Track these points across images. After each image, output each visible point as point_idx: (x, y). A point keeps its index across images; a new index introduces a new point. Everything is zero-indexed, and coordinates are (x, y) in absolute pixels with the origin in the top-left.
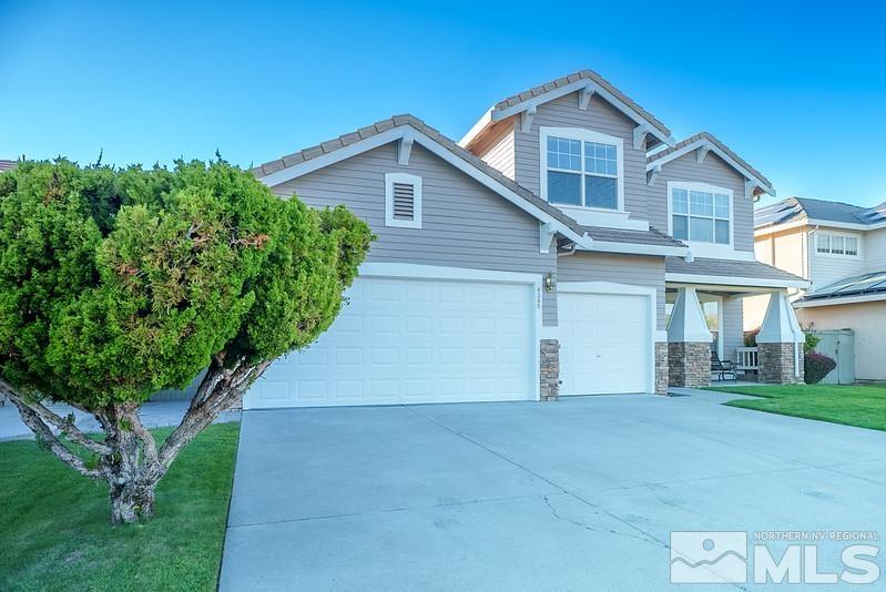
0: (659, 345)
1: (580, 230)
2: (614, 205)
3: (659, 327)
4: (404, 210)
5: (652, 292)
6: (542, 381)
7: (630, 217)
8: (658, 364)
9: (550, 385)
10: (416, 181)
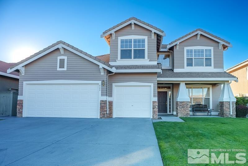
0: (154, 102)
1: (112, 67)
2: (144, 57)
3: (154, 96)
4: (62, 66)
5: (152, 85)
6: (100, 113)
7: (150, 61)
8: (153, 109)
9: (103, 114)
10: (65, 58)
